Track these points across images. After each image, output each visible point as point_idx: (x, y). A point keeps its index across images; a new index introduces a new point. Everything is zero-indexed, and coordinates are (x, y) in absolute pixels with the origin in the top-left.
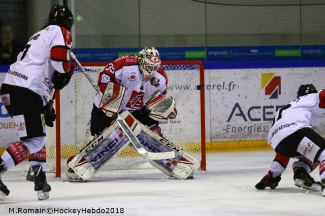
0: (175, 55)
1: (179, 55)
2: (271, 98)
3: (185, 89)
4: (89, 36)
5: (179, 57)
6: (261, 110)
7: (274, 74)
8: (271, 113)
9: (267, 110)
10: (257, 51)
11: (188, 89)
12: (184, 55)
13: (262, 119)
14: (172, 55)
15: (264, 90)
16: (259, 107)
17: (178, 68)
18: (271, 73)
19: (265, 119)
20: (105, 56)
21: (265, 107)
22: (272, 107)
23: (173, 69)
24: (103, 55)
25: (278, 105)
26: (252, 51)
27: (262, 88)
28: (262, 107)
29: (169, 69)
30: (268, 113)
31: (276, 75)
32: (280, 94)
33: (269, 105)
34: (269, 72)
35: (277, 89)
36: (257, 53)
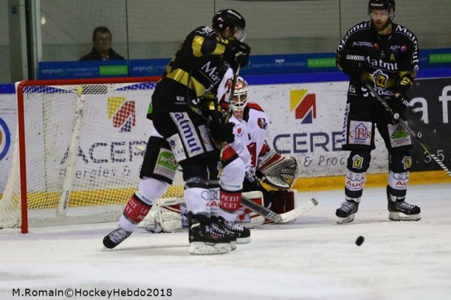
2: (303, 122)
4: (60, 46)
6: (291, 139)
7: (307, 91)
8: (305, 143)
9: (299, 139)
10: (283, 61)
13: (292, 151)
15: (294, 112)
16: (288, 136)
18: (302, 90)
19: (296, 151)
20: (81, 72)
21: (295, 136)
22: (305, 135)
24: (80, 70)
25: (312, 132)
26: (277, 61)
27: (292, 110)
28: (292, 135)
30: (300, 143)
31: (310, 92)
32: (315, 117)
33: (301, 132)
34: (300, 89)
35: (311, 111)
36: (284, 63)
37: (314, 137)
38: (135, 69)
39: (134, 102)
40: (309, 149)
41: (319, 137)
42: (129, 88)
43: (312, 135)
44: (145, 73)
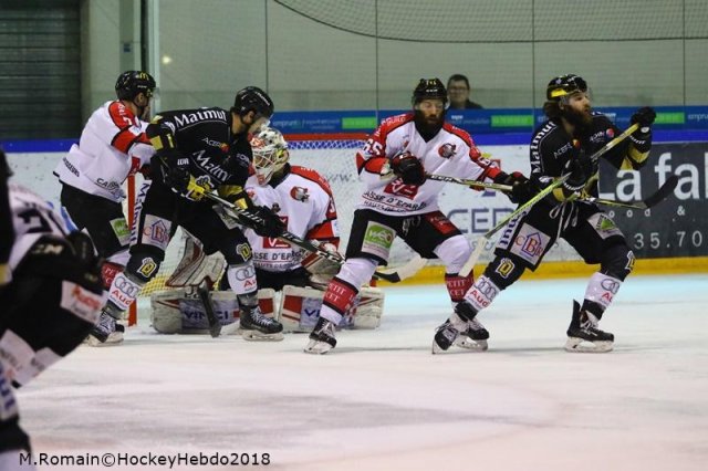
0: (326, 124)
1: (331, 124)
2: (484, 196)
3: (342, 179)
5: (330, 127)
6: (468, 216)
7: (489, 156)
8: (486, 221)
9: (479, 216)
10: (461, 117)
11: (347, 180)
12: (340, 124)
13: (470, 230)
14: (321, 125)
16: (465, 211)
17: (329, 144)
19: (474, 231)
21: (474, 211)
22: (486, 210)
25: (496, 207)
26: (453, 117)
28: (470, 211)
29: (314, 148)
30: (479, 221)
31: (495, 157)
33: (482, 207)
36: (463, 120)
37: (498, 214)
38: (276, 124)
41: (504, 213)
43: (495, 211)
44: (287, 129)
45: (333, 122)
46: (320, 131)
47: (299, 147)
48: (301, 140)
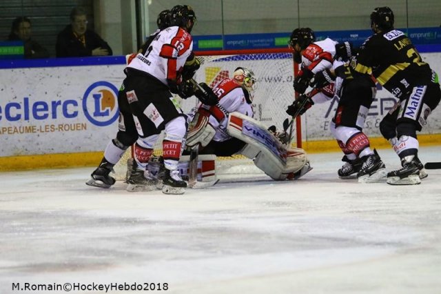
0: (264, 43)
1: (268, 43)
3: (276, 81)
5: (268, 45)
8: (375, 107)
10: (357, 36)
11: (280, 81)
12: (274, 42)
14: (260, 43)
17: (267, 56)
23: (261, 59)
25: (382, 97)
26: (351, 36)
29: (257, 59)
36: (358, 38)
37: (384, 102)
38: (229, 43)
39: (227, 72)
40: (380, 112)
41: (388, 102)
42: (225, 59)
43: (382, 100)
44: (237, 47)
45: (268, 40)
46: (261, 47)
47: (247, 59)
48: (248, 54)
